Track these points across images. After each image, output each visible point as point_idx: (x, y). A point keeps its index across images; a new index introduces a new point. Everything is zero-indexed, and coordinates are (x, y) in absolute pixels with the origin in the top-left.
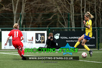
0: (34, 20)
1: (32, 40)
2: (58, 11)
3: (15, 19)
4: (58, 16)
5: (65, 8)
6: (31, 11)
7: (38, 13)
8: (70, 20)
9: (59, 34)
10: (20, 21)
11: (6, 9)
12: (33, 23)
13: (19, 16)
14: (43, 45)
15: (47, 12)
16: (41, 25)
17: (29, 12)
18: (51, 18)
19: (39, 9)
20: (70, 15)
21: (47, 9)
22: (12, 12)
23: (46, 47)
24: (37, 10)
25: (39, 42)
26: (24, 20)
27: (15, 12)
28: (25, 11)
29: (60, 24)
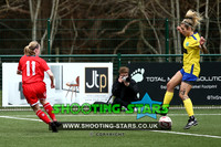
0: (81, 35)
1: (78, 85)
2: (140, 14)
3: (35, 32)
4: (141, 25)
5: (156, 6)
6: (75, 12)
7: (92, 19)
8: (171, 36)
9: (143, 71)
10: (48, 37)
11: (14, 9)
12: (78, 42)
13: (45, 26)
14: (105, 97)
15: (113, 17)
16: (98, 49)
17: (69, 16)
18: (124, 31)
19: (94, 9)
20: (171, 23)
21: (113, 9)
22: (28, 16)
23: (111, 101)
24: (88, 11)
25: (95, 90)
26: (57, 36)
27: (34, 17)
28: (60, 14)
29: (145, 46)
